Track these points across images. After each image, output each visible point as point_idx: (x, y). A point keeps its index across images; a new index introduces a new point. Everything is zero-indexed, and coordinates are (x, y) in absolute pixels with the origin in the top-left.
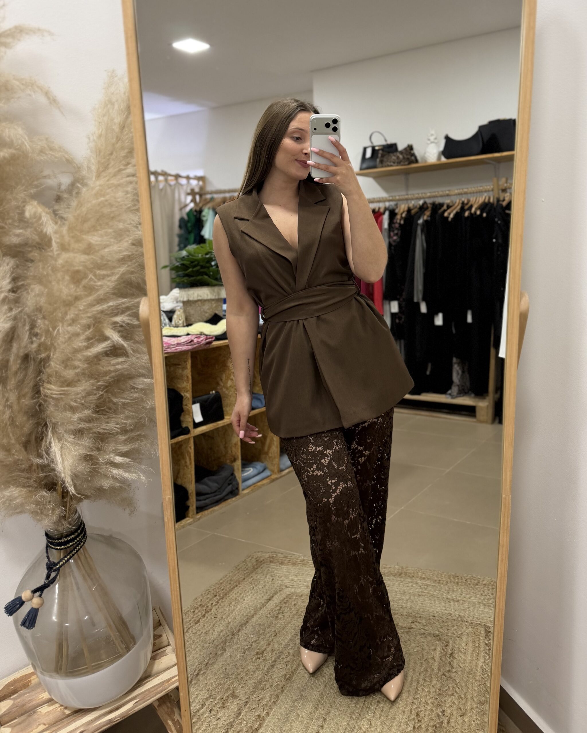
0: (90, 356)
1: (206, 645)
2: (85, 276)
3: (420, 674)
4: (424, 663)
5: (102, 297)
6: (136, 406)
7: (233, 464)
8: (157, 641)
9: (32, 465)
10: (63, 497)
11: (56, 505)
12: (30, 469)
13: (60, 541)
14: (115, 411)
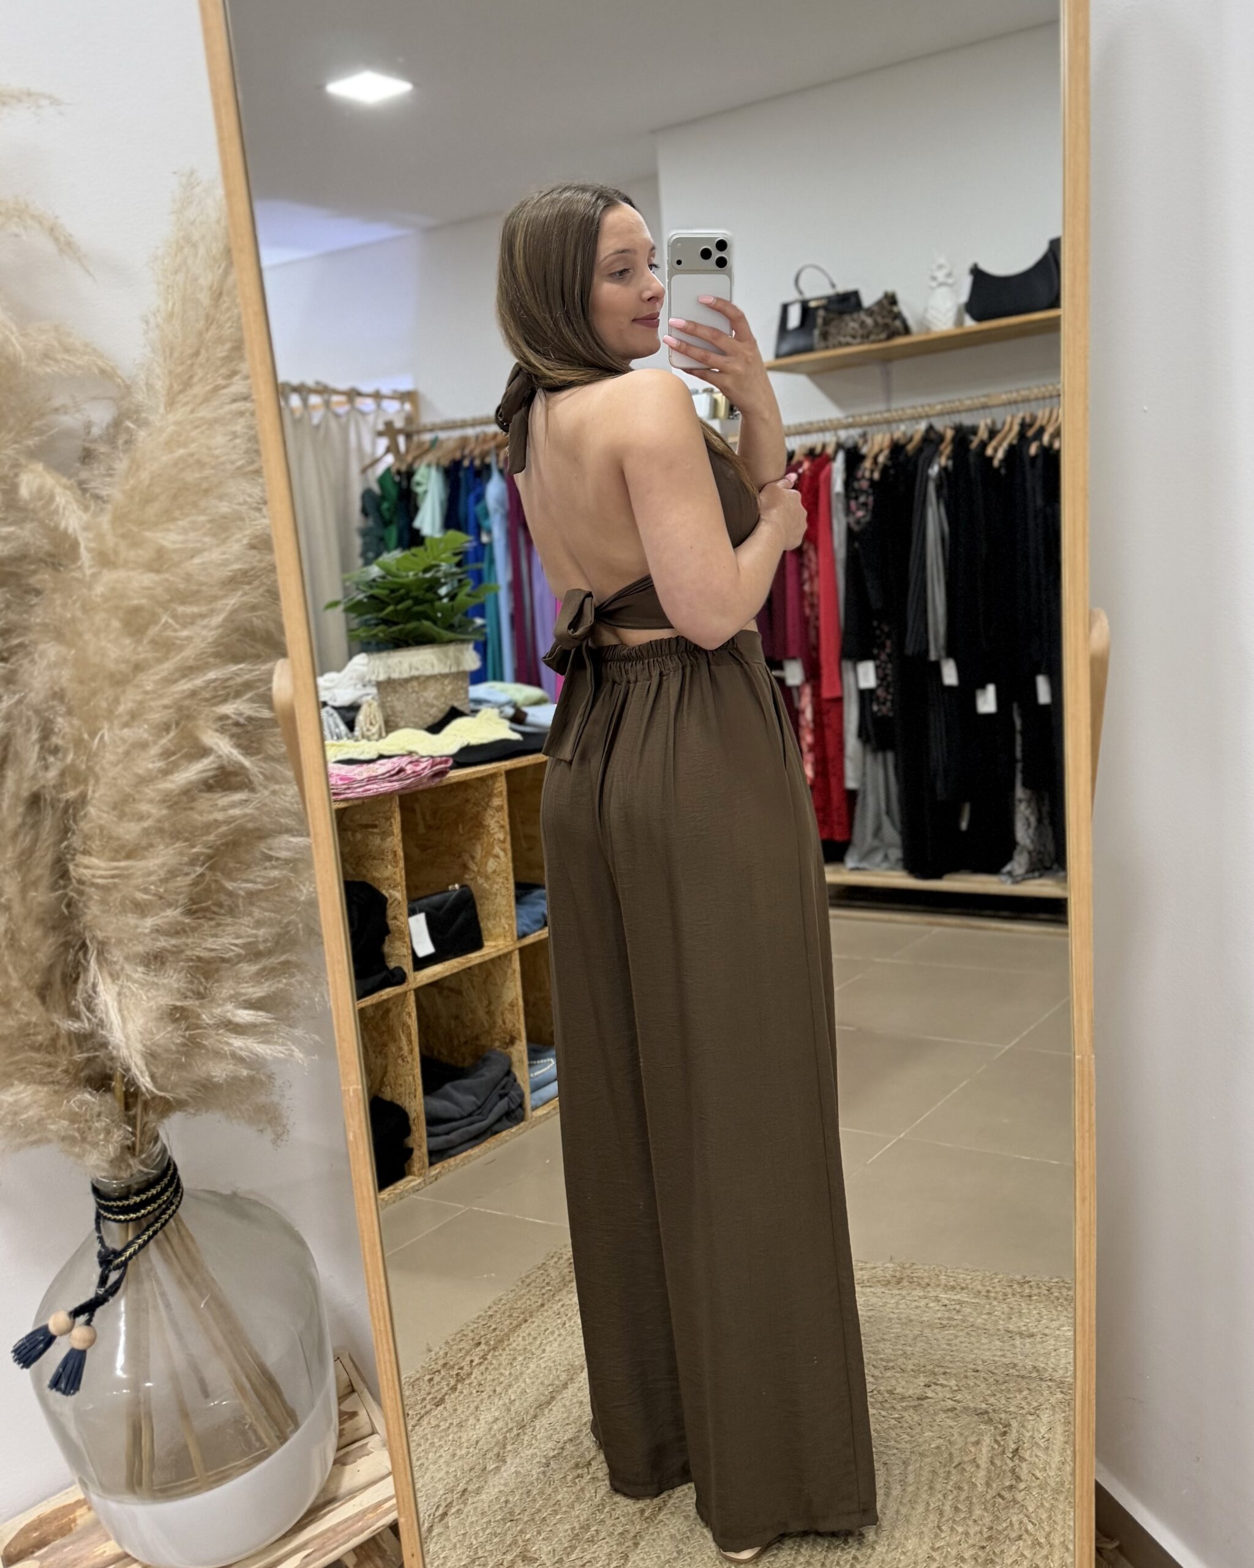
0: (172, 791)
1: (460, 1453)
2: (154, 619)
3: (945, 1498)
4: (954, 1472)
5: (191, 663)
6: (277, 898)
7: (507, 1051)
8: (346, 1425)
9: (58, 1034)
10: (127, 1107)
11: (113, 1121)
12: (52, 1045)
13: (127, 1202)
14: (233, 911)
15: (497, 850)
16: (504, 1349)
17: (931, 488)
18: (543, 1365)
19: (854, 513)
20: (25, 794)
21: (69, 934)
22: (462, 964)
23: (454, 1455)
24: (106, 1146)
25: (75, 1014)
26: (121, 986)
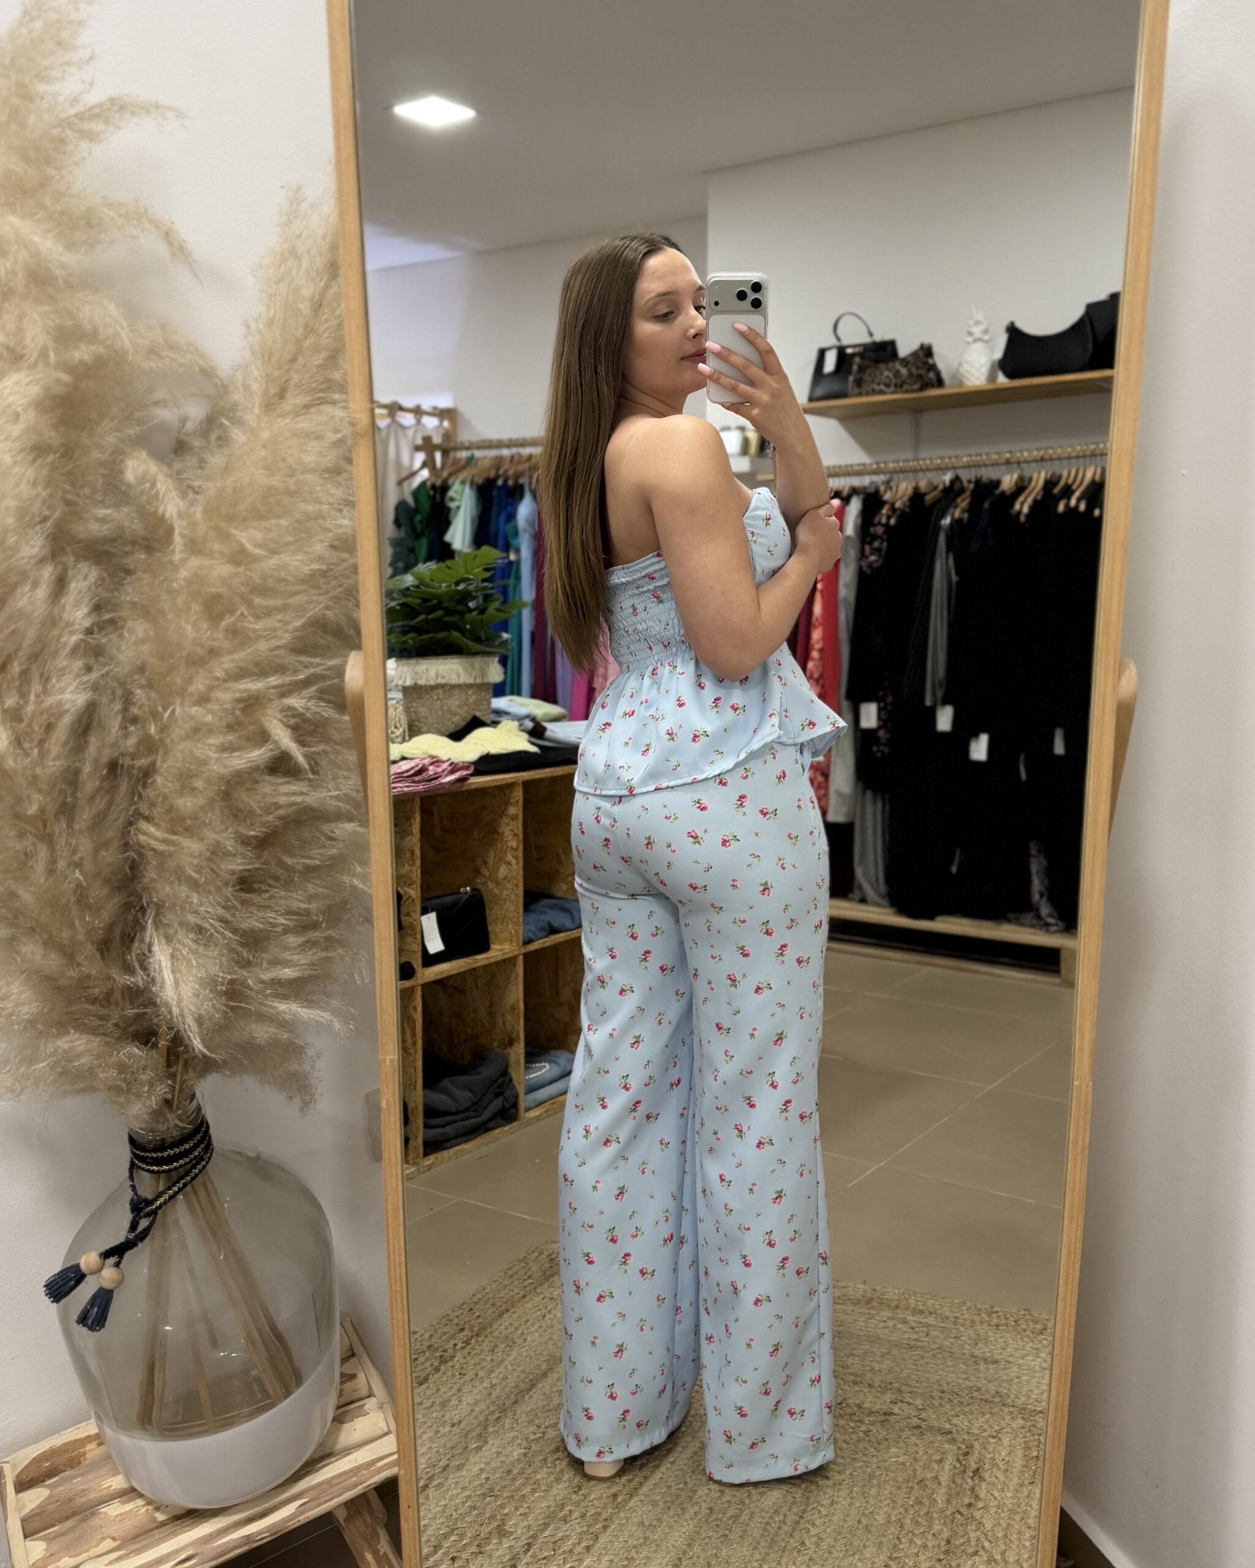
1: (443, 1430)
2: (231, 609)
3: (906, 1510)
4: (916, 1487)
7: (506, 1051)
8: (346, 1386)
9: (112, 989)
10: (169, 1064)
11: (157, 1075)
12: (107, 1000)
13: (160, 1155)
14: (288, 885)
15: (509, 857)
16: (486, 1336)
17: (942, 540)
18: (524, 1354)
20: (105, 760)
21: (132, 894)
22: (470, 964)
24: (149, 1098)
25: (129, 969)
26: (174, 949)
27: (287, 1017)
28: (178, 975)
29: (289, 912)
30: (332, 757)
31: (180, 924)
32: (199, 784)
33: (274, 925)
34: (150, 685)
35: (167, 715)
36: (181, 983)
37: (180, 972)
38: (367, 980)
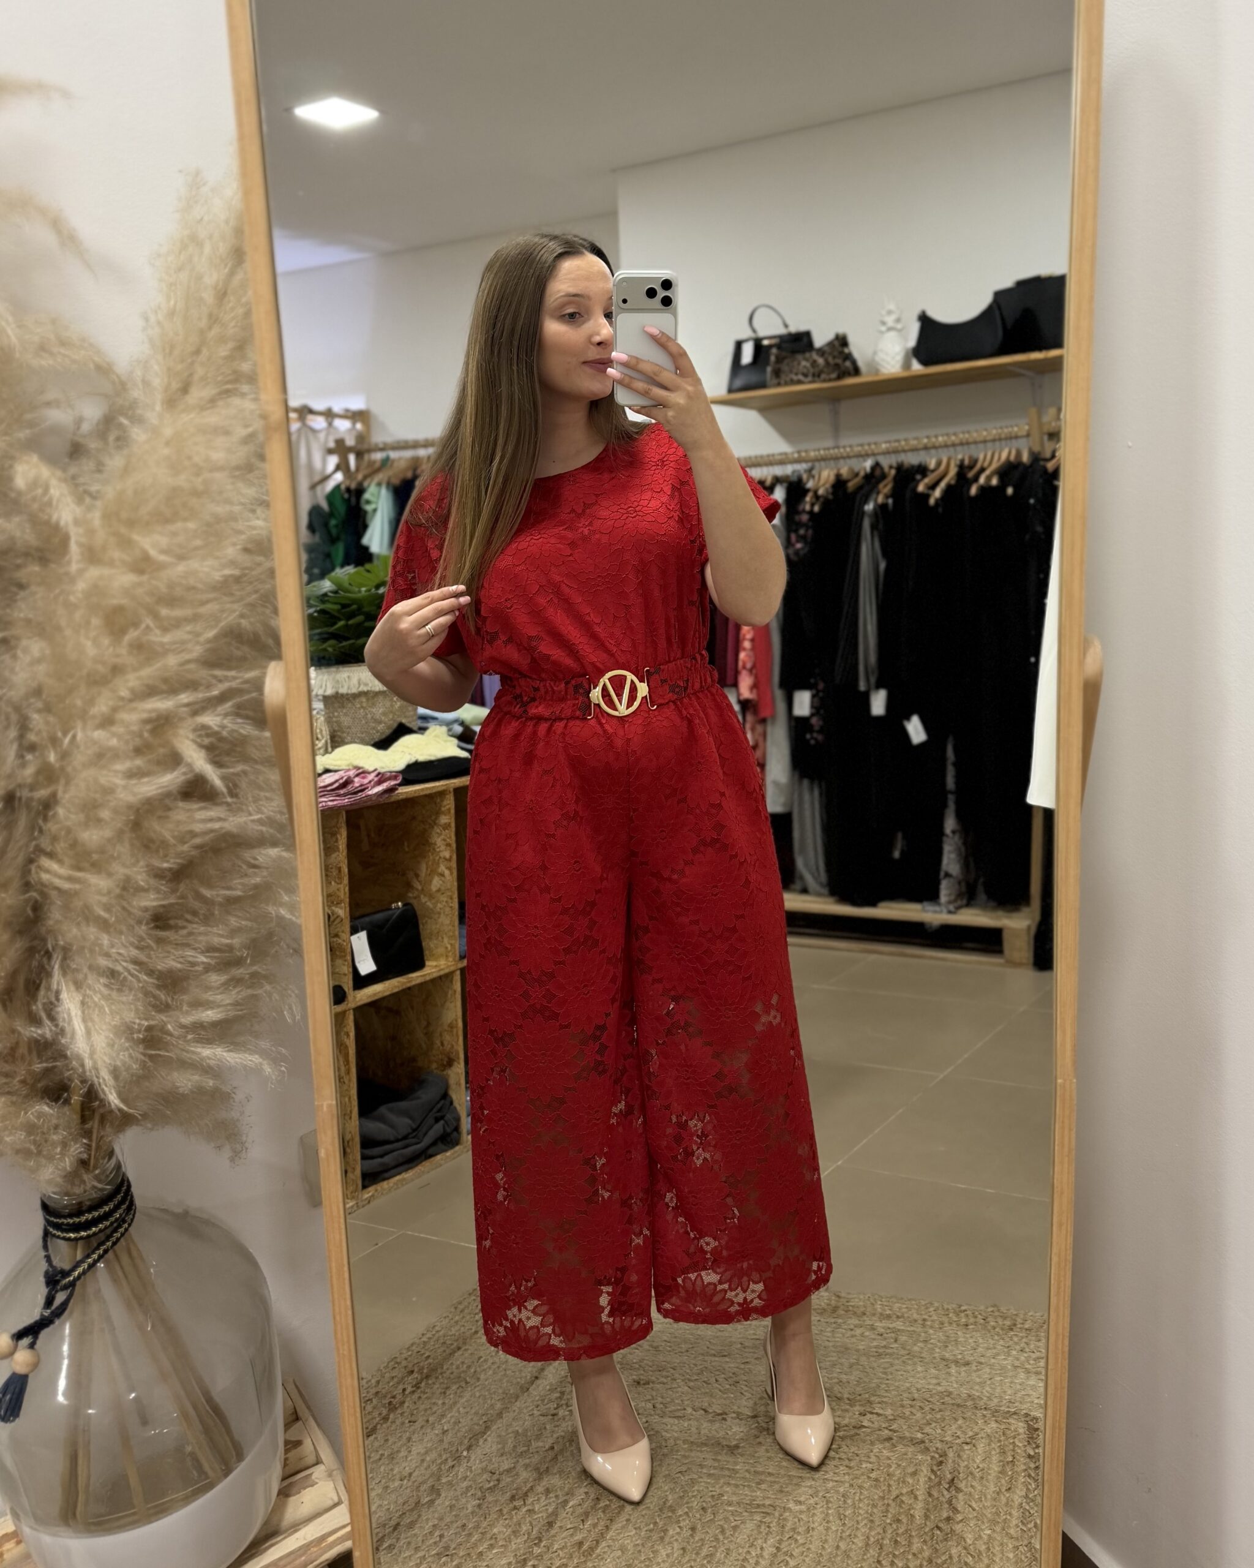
2: (135, 621)
3: (884, 1532)
4: (893, 1504)
7: (445, 1073)
8: (289, 1455)
9: (17, 1043)
10: (84, 1119)
11: (71, 1134)
12: (11, 1054)
13: (77, 1220)
14: (207, 919)
15: (442, 868)
16: (437, 1378)
17: (866, 524)
18: (478, 1394)
19: (793, 545)
21: (35, 938)
22: (404, 983)
23: (387, 1487)
24: (62, 1159)
25: (35, 1020)
26: (84, 996)
27: (212, 1063)
28: (90, 1024)
29: (210, 949)
30: (252, 777)
31: (90, 968)
32: (105, 814)
33: (193, 964)
34: (48, 709)
35: (67, 741)
36: (93, 1033)
37: (92, 1021)
38: (298, 1017)
